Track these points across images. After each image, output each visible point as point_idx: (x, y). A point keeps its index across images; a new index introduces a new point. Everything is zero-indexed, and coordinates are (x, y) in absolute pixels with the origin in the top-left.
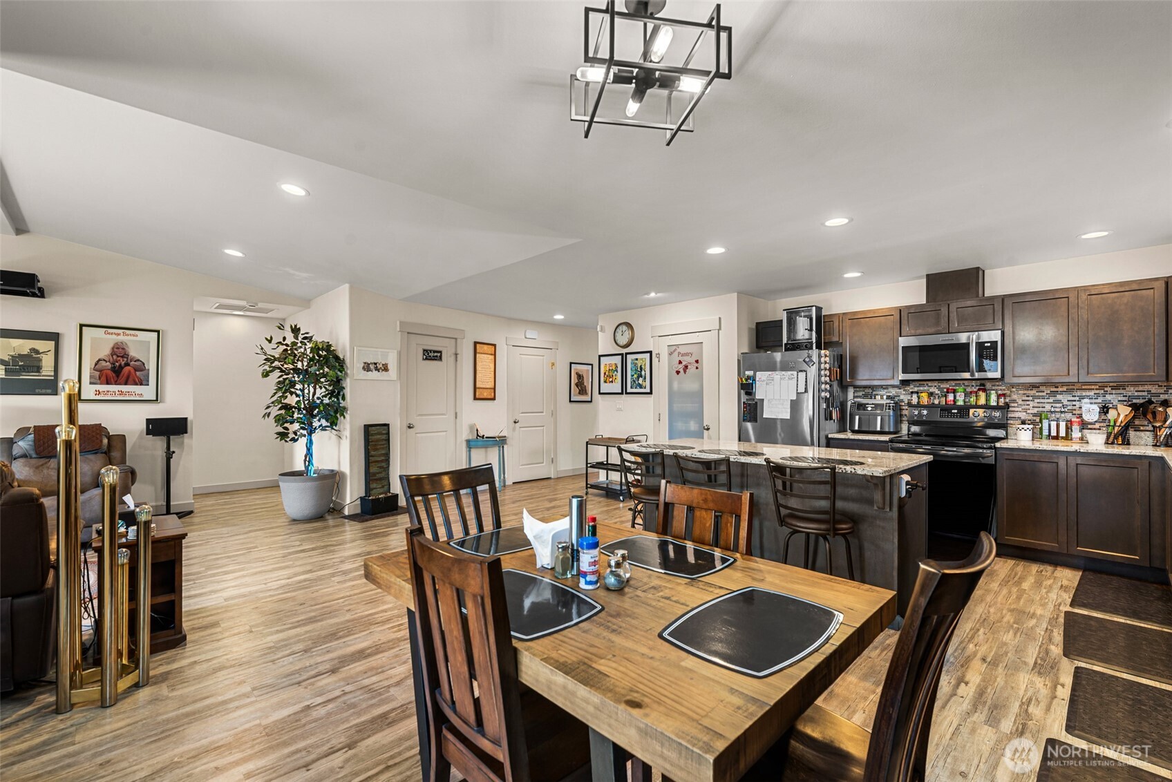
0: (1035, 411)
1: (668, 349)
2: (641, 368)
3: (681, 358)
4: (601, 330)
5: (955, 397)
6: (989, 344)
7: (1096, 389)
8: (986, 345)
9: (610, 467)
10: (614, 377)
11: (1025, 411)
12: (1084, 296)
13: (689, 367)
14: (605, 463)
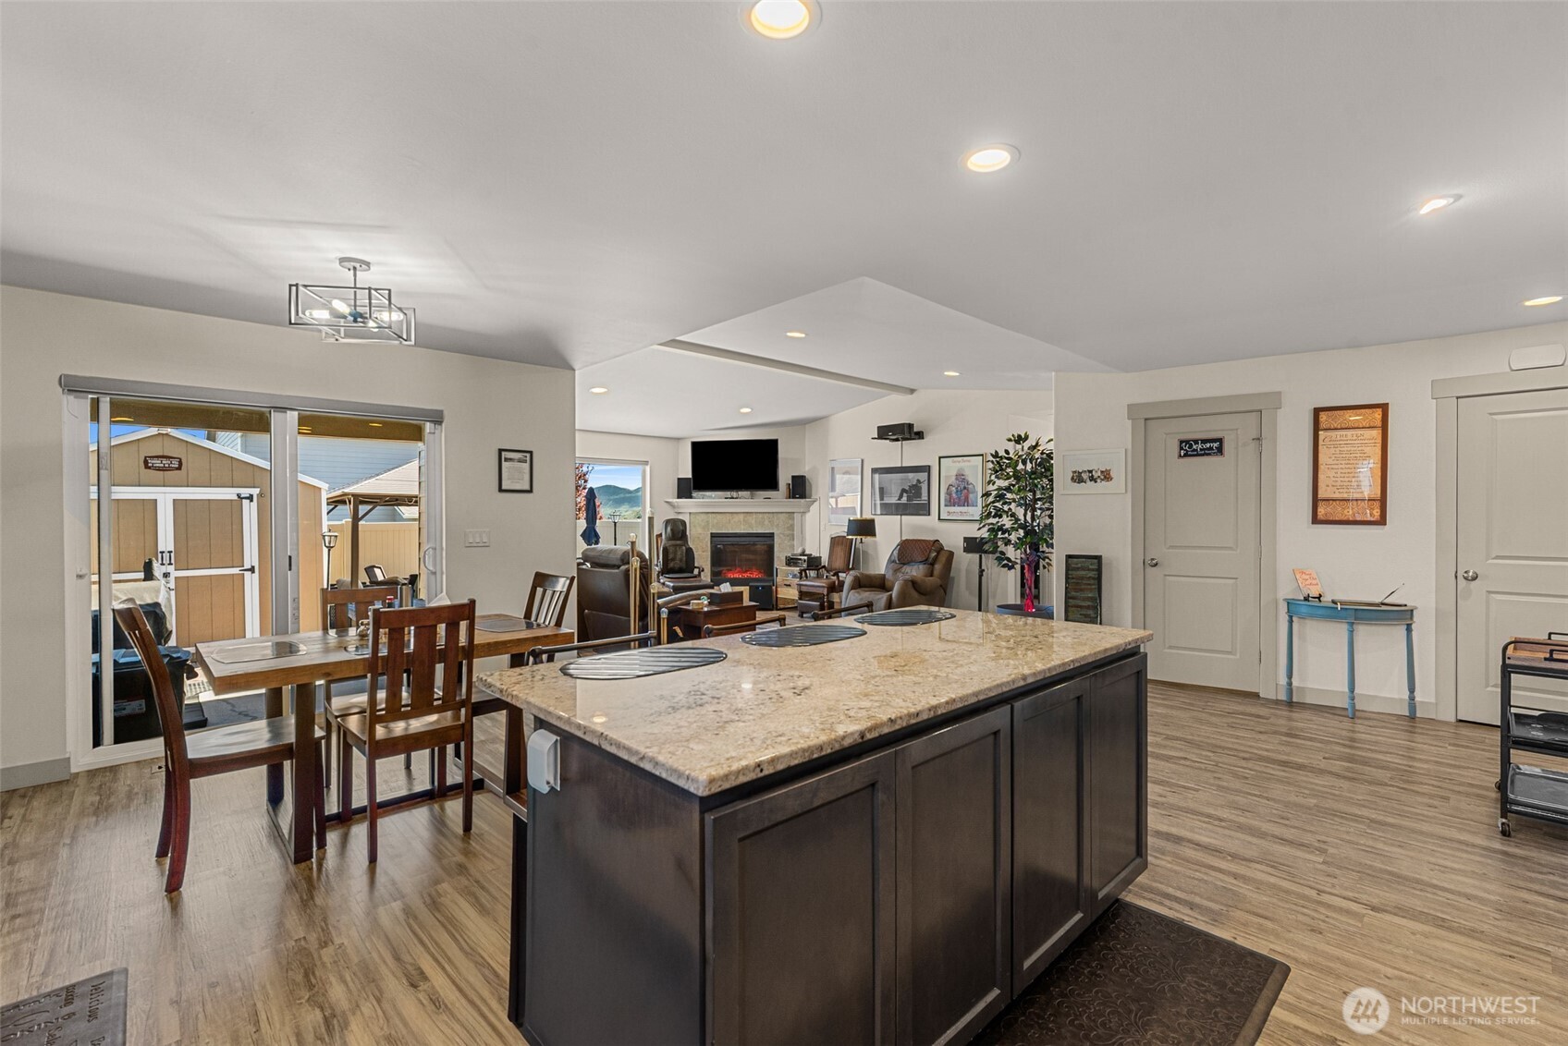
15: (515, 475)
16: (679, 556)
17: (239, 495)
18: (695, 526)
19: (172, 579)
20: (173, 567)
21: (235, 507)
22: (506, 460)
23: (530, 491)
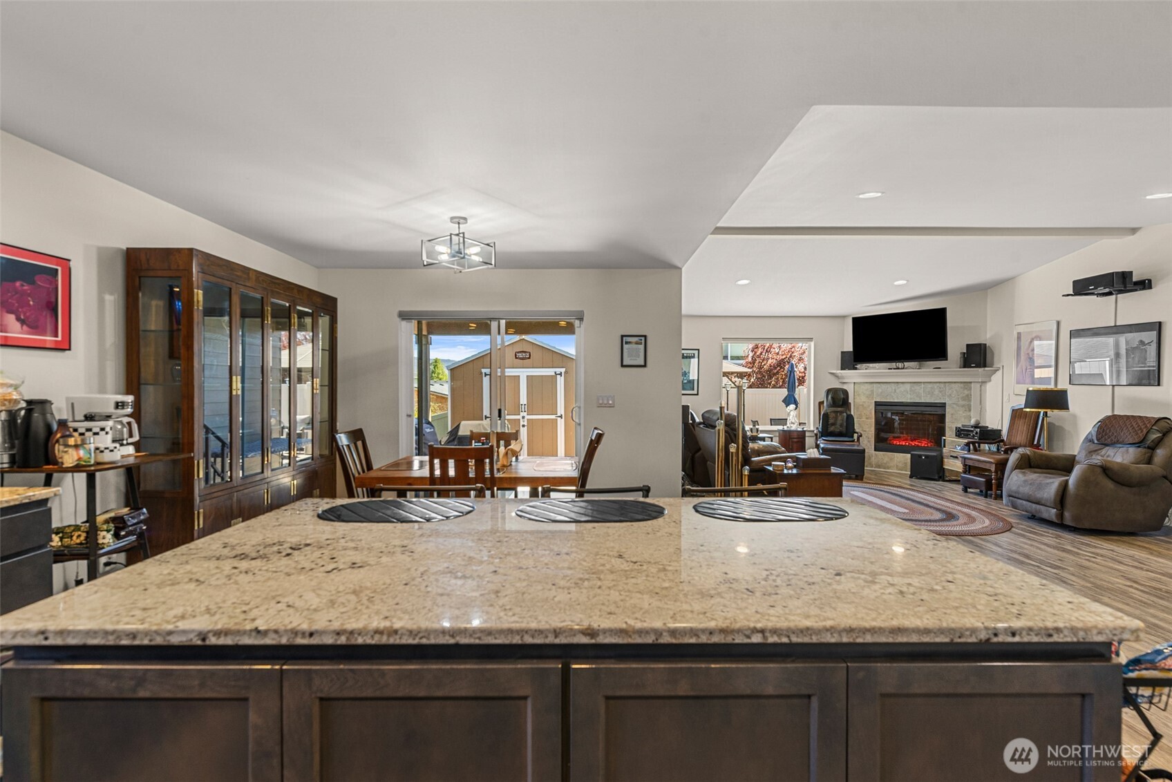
15: (634, 354)
16: (839, 422)
17: (555, 373)
18: (859, 395)
19: (526, 419)
20: (526, 413)
21: (553, 379)
22: (627, 343)
23: (645, 366)
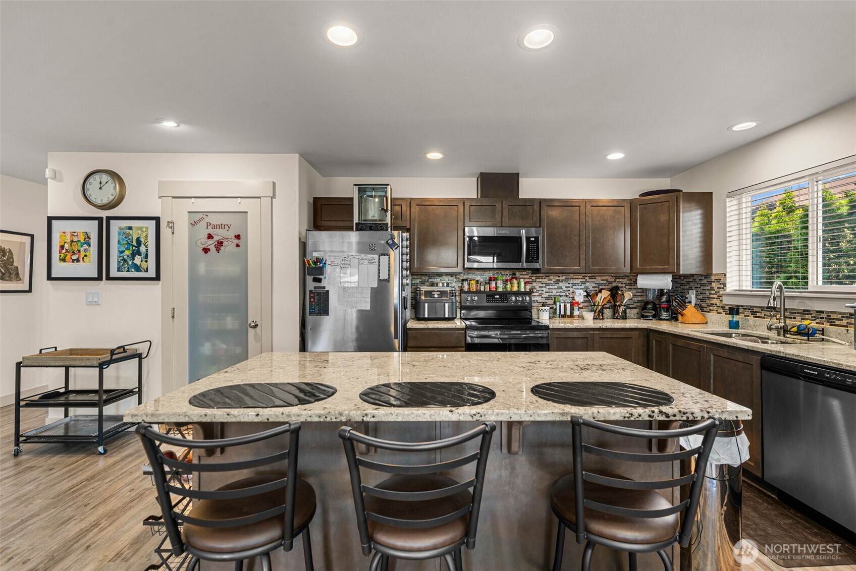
0: (547, 295)
1: (190, 218)
2: (139, 242)
3: (210, 231)
4: (54, 178)
5: (496, 284)
6: (533, 239)
7: (581, 278)
8: (531, 239)
9: (72, 397)
10: (82, 254)
11: (540, 295)
12: (589, 207)
13: (225, 243)
14: (63, 390)
